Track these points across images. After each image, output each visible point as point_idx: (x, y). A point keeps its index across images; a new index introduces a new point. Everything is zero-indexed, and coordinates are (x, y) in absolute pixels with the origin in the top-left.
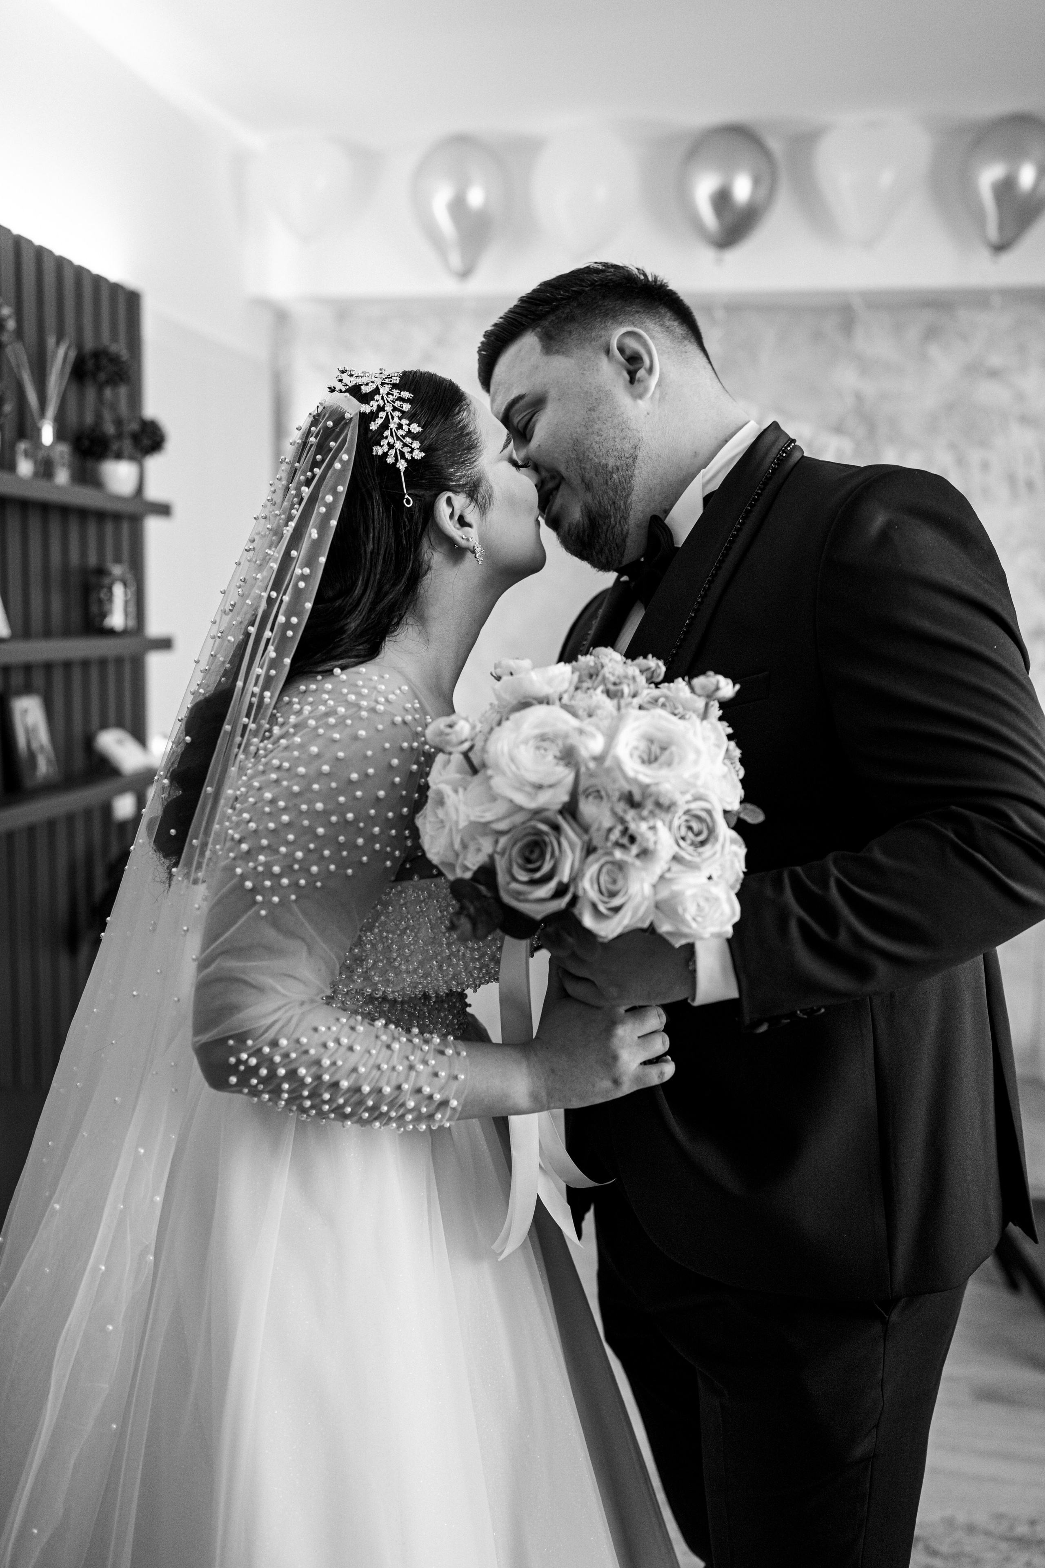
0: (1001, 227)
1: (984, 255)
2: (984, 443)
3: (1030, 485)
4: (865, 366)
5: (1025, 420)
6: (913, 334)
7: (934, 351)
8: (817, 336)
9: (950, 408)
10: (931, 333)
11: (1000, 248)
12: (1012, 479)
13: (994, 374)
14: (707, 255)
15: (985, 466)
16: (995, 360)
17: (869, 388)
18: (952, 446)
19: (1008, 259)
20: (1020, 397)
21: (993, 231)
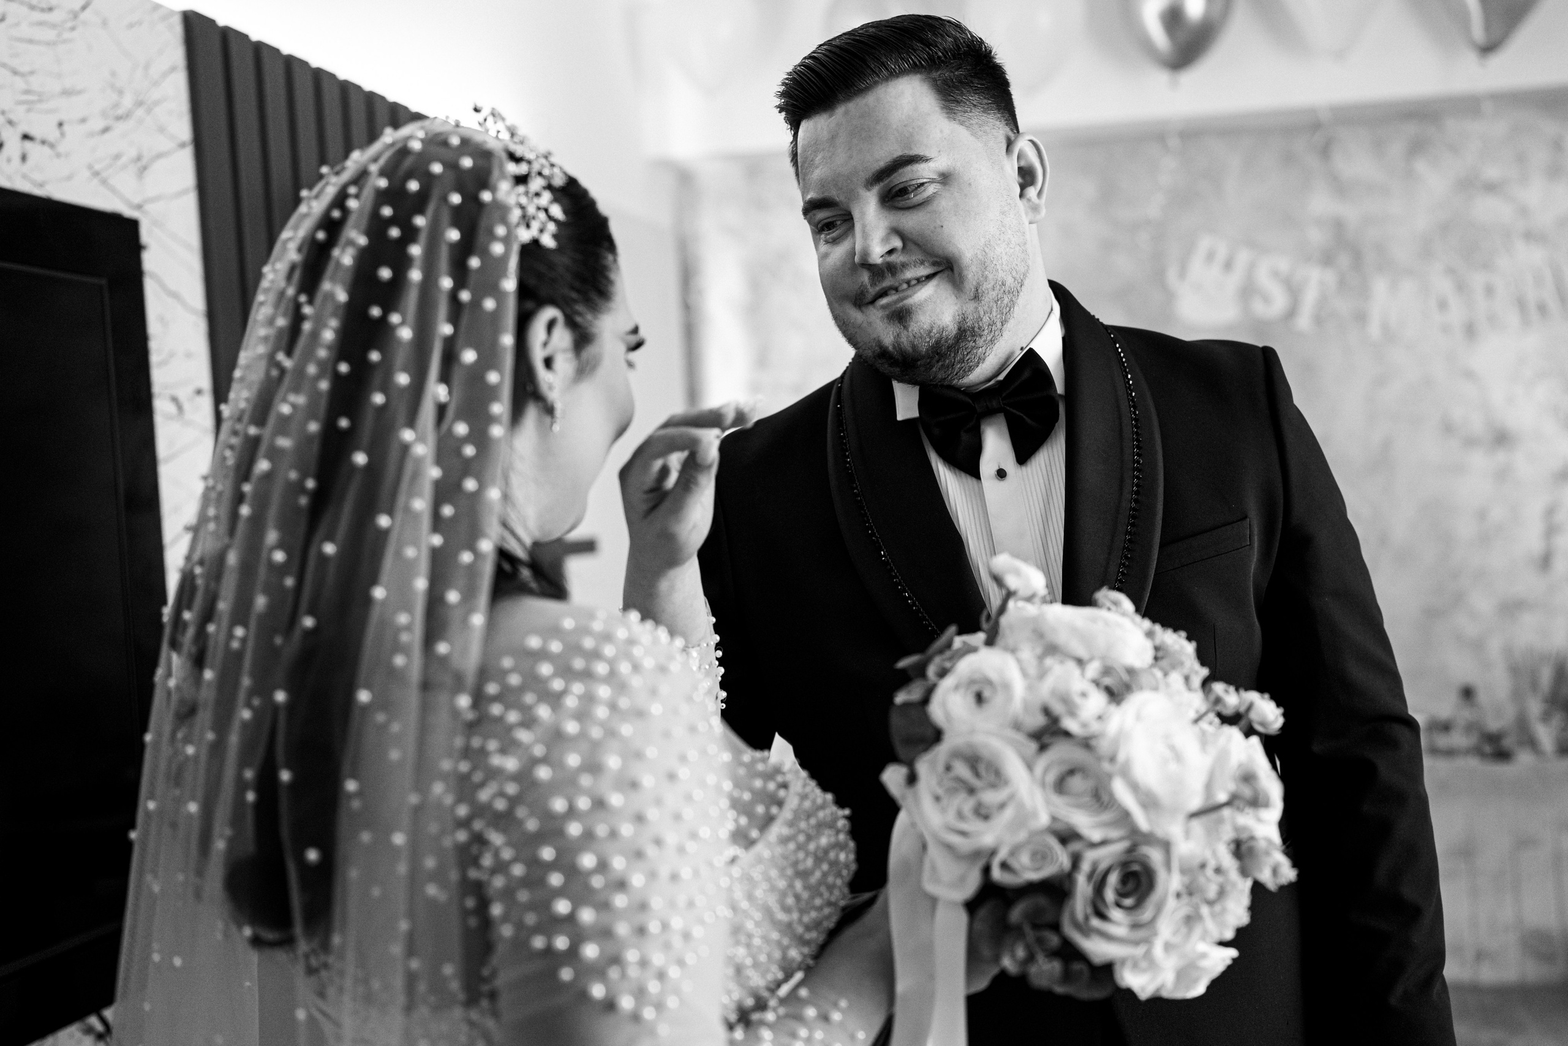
0: (1488, 26)
1: (1470, 58)
2: (1487, 266)
3: (1542, 309)
4: (1340, 188)
5: (1529, 236)
6: (1396, 149)
7: (1421, 166)
8: (1288, 159)
9: (1444, 228)
10: (1417, 147)
11: (1488, 49)
12: (1521, 304)
13: (1491, 188)
14: (1161, 78)
15: (1489, 291)
16: (1492, 172)
17: (1350, 212)
18: (1450, 271)
19: (1498, 61)
20: (1524, 211)
21: (1478, 32)
